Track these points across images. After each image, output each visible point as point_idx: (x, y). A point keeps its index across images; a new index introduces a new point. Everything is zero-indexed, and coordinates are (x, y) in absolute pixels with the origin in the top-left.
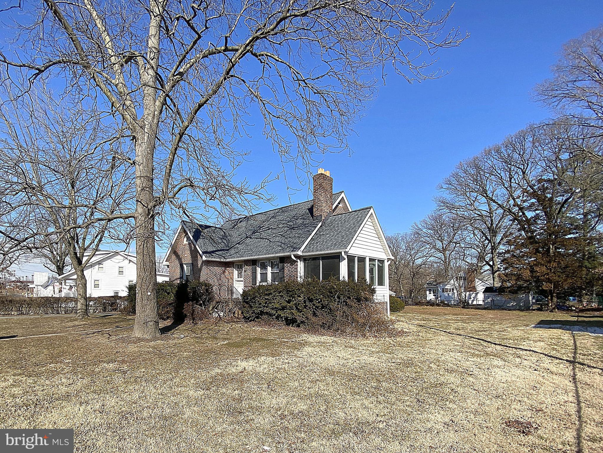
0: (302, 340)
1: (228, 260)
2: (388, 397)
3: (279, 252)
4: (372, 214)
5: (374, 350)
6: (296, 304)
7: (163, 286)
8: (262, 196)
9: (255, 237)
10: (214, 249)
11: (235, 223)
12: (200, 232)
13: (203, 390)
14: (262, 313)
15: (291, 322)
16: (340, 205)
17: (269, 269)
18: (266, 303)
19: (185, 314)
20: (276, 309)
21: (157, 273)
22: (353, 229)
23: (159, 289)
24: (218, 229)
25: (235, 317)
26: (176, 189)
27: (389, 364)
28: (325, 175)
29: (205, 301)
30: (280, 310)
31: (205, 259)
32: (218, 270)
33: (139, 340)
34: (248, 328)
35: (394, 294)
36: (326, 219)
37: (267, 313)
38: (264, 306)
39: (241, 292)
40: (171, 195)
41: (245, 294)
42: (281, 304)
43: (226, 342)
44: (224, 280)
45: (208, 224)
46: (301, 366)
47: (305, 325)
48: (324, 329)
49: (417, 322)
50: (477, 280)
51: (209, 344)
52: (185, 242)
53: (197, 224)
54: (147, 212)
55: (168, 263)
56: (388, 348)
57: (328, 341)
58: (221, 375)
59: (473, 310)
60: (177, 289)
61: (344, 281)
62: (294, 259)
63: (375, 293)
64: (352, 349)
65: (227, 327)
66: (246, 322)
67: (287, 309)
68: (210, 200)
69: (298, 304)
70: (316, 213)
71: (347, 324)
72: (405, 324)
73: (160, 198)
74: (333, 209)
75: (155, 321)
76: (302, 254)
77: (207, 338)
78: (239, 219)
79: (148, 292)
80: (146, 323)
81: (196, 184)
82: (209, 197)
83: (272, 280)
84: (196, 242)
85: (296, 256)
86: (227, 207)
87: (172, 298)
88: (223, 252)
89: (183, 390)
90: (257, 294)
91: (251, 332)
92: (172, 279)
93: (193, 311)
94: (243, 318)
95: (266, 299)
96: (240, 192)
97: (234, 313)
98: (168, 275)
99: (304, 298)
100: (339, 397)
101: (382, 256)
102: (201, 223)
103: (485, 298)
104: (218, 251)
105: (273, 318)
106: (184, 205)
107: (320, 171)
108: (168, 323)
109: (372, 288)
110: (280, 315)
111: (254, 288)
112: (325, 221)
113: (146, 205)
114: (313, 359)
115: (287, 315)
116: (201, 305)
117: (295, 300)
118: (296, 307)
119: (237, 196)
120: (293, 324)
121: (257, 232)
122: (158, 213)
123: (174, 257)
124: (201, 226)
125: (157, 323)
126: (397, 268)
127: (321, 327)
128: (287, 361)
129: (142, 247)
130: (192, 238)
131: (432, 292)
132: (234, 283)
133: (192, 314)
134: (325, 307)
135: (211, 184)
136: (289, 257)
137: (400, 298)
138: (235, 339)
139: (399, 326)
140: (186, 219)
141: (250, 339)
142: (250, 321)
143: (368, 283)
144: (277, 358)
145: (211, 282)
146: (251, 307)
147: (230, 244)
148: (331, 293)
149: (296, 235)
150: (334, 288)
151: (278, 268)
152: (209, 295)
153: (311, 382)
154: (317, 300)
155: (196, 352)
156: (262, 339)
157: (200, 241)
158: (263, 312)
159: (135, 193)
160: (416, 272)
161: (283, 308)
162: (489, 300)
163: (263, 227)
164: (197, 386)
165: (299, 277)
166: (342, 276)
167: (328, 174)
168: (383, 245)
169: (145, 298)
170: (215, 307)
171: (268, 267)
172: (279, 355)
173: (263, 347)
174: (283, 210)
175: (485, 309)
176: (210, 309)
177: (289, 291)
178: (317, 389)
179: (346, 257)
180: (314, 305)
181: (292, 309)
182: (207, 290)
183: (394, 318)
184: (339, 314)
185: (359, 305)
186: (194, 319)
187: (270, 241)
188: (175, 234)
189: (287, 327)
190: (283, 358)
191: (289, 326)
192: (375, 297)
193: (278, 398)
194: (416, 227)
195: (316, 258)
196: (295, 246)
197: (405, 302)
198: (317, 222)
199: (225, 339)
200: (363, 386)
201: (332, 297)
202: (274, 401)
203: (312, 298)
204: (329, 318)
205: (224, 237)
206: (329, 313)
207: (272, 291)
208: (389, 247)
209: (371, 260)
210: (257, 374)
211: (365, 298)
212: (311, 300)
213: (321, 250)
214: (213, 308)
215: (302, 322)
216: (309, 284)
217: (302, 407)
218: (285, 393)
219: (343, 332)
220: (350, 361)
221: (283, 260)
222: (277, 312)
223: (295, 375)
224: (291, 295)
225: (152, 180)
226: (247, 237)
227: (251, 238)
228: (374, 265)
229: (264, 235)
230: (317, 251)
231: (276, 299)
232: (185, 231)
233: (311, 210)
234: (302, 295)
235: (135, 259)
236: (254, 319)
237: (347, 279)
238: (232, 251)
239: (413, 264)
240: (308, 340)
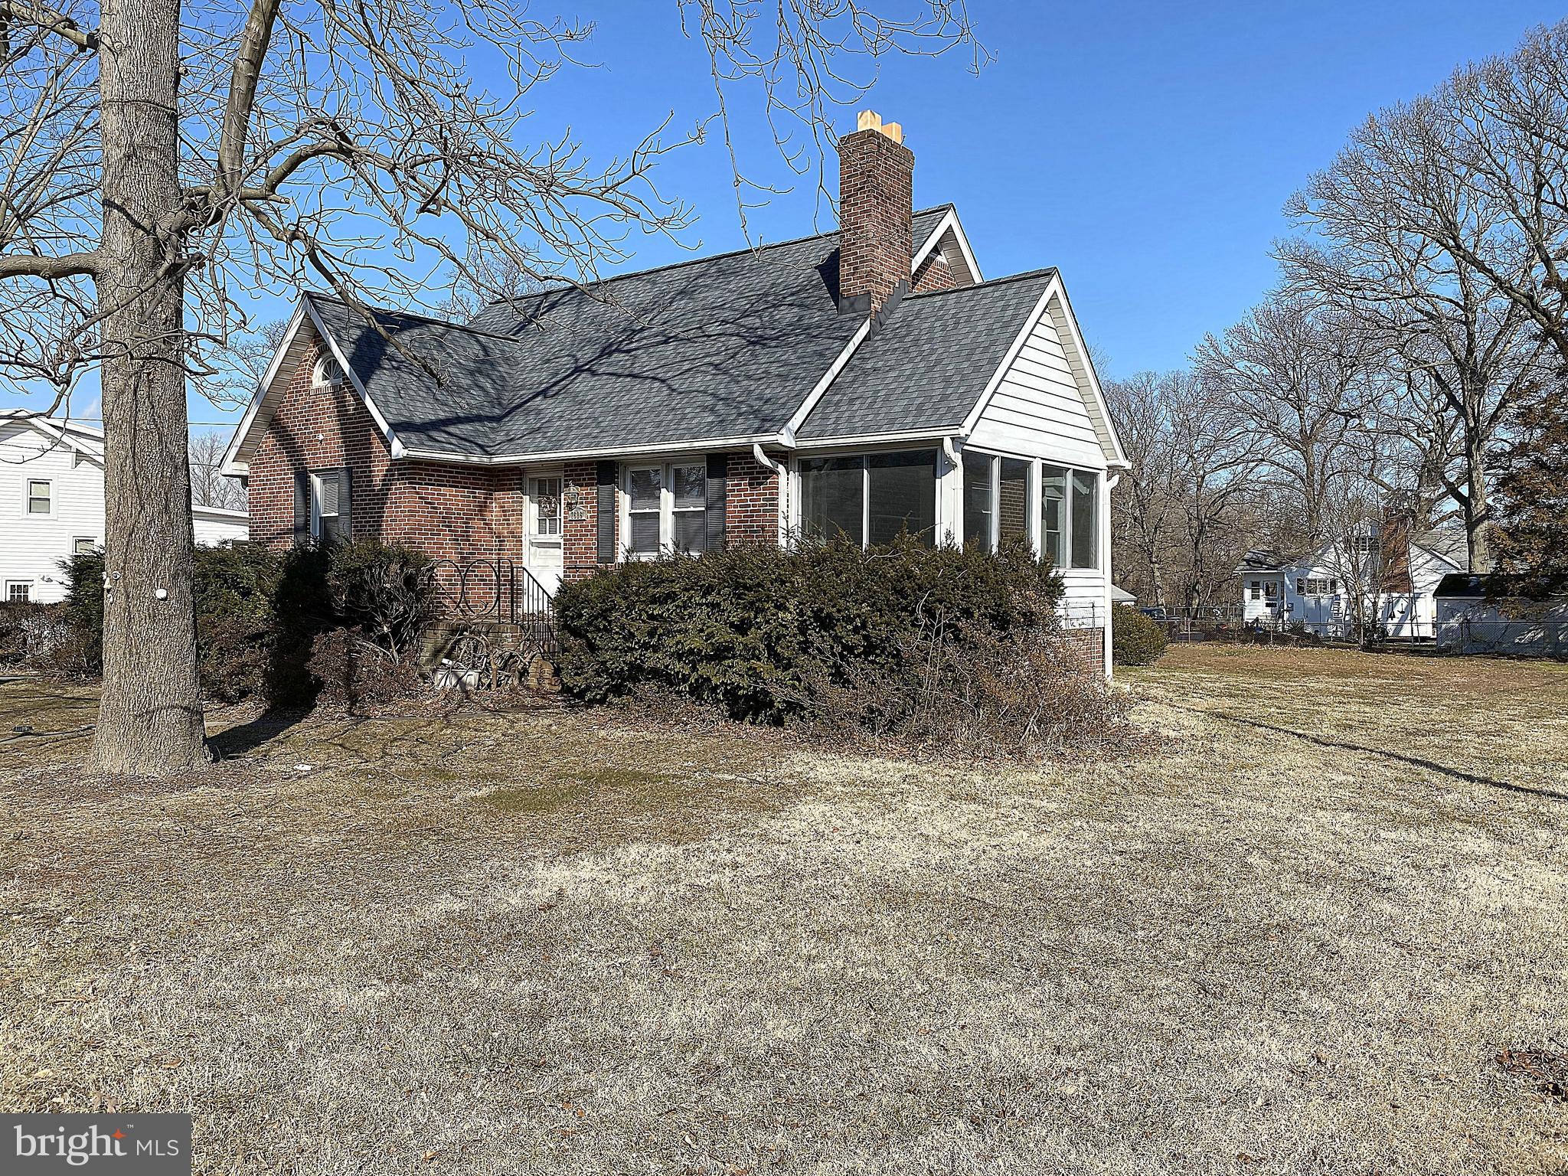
0: (791, 776)
1: (496, 460)
2: (1097, 981)
3: (708, 434)
4: (1054, 297)
5: (1053, 806)
6: (770, 636)
7: (222, 561)
8: (636, 208)
9: (611, 370)
10: (442, 415)
11: (530, 311)
12: (383, 342)
13: (389, 981)
14: (636, 672)
15: (750, 708)
16: (939, 258)
17: (667, 497)
18: (651, 634)
19: (317, 679)
20: (693, 657)
21: (194, 508)
22: (986, 349)
23: (205, 576)
24: (456, 333)
25: (528, 688)
26: (278, 161)
27: (1106, 860)
28: (886, 139)
29: (400, 624)
30: (709, 659)
31: (405, 453)
32: (454, 498)
33: (119, 784)
34: (579, 731)
35: (1127, 598)
36: (888, 309)
37: (655, 673)
38: (645, 646)
39: (552, 587)
40: (256, 183)
41: (567, 598)
42: (710, 636)
43: (485, 791)
44: (484, 539)
45: (414, 310)
46: (784, 877)
47: (802, 718)
48: (873, 730)
49: (1203, 704)
50: (1414, 551)
51: (420, 798)
52: (318, 379)
53: (369, 309)
54: (150, 253)
55: (244, 468)
56: (1104, 799)
57: (886, 779)
58: (463, 920)
59: (1400, 657)
60: (281, 575)
61: (949, 550)
62: (766, 461)
63: (1061, 593)
64: (973, 807)
65: (494, 730)
66: (572, 706)
67: (734, 657)
68: (422, 210)
69: (778, 638)
70: (850, 284)
71: (957, 712)
72: (1165, 708)
73: (206, 194)
74: (914, 269)
75: (186, 709)
76: (793, 445)
77: (405, 775)
78: (547, 294)
79: (153, 588)
80: (147, 714)
81: (361, 144)
82: (416, 200)
83: (676, 545)
84: (365, 383)
85: (771, 451)
86: (492, 243)
87: (259, 613)
88: (478, 426)
89: (305, 984)
90: (617, 599)
91: (592, 748)
92: (262, 535)
93: (352, 665)
94: (560, 692)
95: (652, 617)
96: (547, 185)
97: (524, 673)
98: (246, 515)
99: (801, 614)
100: (919, 987)
101: (1092, 457)
102: (383, 306)
103: (1443, 615)
104: (457, 420)
105: (678, 693)
106: (310, 230)
107: (868, 122)
108: (247, 713)
109: (1052, 575)
110: (708, 680)
111: (604, 574)
112: (882, 317)
113: (146, 223)
114: (827, 848)
115: (736, 679)
116: (383, 640)
117: (767, 622)
118: (768, 646)
119: (536, 201)
120: (756, 714)
121: (617, 350)
122: (200, 257)
123: (269, 441)
124: (384, 317)
125: (195, 715)
126: (1142, 504)
127: (863, 723)
128: (728, 858)
129: (128, 397)
130: (346, 366)
131: (1262, 592)
132: (525, 550)
133: (348, 679)
134: (876, 647)
135: (428, 149)
136: (746, 453)
137: (1149, 612)
138: (525, 774)
139: (1142, 718)
140: (322, 286)
141: (587, 777)
142: (590, 704)
143: (1037, 559)
144: (693, 846)
145: (428, 547)
146: (593, 648)
147: (507, 395)
148: (900, 592)
149: (774, 369)
150: (910, 576)
151: (702, 493)
152: (418, 600)
153: (820, 935)
154: (849, 620)
155: (360, 830)
156: (636, 776)
157: (382, 379)
158: (640, 668)
159: (98, 172)
160: (1210, 518)
161: (721, 653)
162: (1454, 623)
163: (642, 330)
164: (365, 970)
165: (781, 531)
166: (944, 531)
167: (894, 133)
168: (1093, 414)
169: (141, 610)
170: (443, 648)
171: (664, 490)
172: (698, 835)
173: (636, 806)
174: (722, 266)
175: (1439, 652)
176: (426, 655)
177: (745, 587)
178: (840, 963)
179: (957, 458)
180: (837, 639)
181: (754, 656)
182: (409, 581)
183: (1127, 688)
184: (928, 672)
185: (1001, 640)
186: (353, 699)
187: (670, 387)
188: (275, 347)
189: (735, 726)
190: (715, 845)
191: (742, 719)
192: (1061, 612)
193: (690, 1001)
194: (1211, 352)
195: (846, 461)
196: (767, 409)
197: (1170, 630)
198: (854, 319)
199: (485, 777)
200: (1009, 944)
201: (904, 609)
202: (674, 1017)
203: (829, 615)
204: (889, 691)
205: (484, 365)
206: (892, 670)
207: (677, 587)
208: (1116, 423)
209: (1049, 471)
210: (610, 912)
211: (1024, 615)
212: (825, 623)
213: (866, 430)
214: (436, 653)
215: (792, 707)
216: (819, 560)
217: (779, 1034)
218: (718, 984)
219: (943, 740)
220: (967, 851)
221: (720, 463)
222: (694, 669)
223: (759, 911)
224: (752, 603)
225: (174, 118)
226: (578, 370)
227: (594, 373)
228: (1060, 490)
229: (645, 362)
230: (852, 431)
231: (691, 616)
232: (317, 338)
233: (830, 270)
234: (791, 605)
235: (100, 447)
236: (605, 696)
237: (959, 539)
238: (517, 425)
239: (1199, 487)
240: (812, 774)
